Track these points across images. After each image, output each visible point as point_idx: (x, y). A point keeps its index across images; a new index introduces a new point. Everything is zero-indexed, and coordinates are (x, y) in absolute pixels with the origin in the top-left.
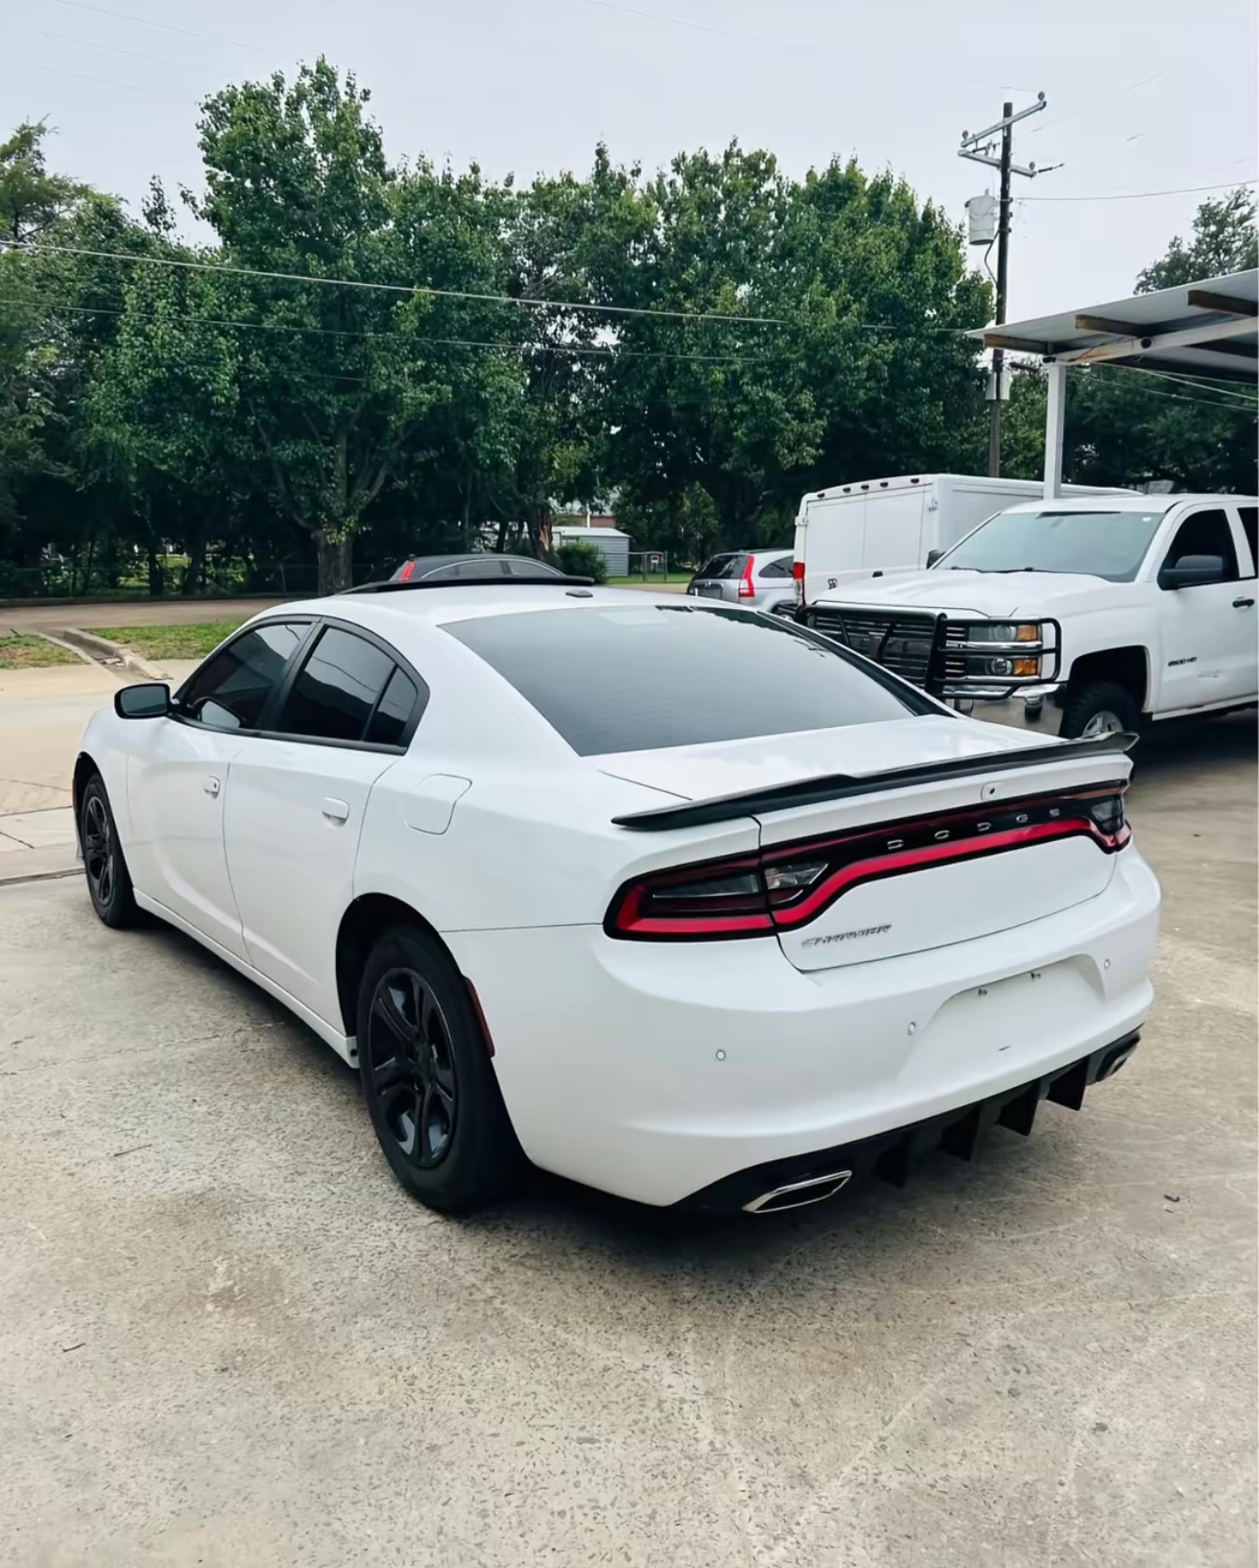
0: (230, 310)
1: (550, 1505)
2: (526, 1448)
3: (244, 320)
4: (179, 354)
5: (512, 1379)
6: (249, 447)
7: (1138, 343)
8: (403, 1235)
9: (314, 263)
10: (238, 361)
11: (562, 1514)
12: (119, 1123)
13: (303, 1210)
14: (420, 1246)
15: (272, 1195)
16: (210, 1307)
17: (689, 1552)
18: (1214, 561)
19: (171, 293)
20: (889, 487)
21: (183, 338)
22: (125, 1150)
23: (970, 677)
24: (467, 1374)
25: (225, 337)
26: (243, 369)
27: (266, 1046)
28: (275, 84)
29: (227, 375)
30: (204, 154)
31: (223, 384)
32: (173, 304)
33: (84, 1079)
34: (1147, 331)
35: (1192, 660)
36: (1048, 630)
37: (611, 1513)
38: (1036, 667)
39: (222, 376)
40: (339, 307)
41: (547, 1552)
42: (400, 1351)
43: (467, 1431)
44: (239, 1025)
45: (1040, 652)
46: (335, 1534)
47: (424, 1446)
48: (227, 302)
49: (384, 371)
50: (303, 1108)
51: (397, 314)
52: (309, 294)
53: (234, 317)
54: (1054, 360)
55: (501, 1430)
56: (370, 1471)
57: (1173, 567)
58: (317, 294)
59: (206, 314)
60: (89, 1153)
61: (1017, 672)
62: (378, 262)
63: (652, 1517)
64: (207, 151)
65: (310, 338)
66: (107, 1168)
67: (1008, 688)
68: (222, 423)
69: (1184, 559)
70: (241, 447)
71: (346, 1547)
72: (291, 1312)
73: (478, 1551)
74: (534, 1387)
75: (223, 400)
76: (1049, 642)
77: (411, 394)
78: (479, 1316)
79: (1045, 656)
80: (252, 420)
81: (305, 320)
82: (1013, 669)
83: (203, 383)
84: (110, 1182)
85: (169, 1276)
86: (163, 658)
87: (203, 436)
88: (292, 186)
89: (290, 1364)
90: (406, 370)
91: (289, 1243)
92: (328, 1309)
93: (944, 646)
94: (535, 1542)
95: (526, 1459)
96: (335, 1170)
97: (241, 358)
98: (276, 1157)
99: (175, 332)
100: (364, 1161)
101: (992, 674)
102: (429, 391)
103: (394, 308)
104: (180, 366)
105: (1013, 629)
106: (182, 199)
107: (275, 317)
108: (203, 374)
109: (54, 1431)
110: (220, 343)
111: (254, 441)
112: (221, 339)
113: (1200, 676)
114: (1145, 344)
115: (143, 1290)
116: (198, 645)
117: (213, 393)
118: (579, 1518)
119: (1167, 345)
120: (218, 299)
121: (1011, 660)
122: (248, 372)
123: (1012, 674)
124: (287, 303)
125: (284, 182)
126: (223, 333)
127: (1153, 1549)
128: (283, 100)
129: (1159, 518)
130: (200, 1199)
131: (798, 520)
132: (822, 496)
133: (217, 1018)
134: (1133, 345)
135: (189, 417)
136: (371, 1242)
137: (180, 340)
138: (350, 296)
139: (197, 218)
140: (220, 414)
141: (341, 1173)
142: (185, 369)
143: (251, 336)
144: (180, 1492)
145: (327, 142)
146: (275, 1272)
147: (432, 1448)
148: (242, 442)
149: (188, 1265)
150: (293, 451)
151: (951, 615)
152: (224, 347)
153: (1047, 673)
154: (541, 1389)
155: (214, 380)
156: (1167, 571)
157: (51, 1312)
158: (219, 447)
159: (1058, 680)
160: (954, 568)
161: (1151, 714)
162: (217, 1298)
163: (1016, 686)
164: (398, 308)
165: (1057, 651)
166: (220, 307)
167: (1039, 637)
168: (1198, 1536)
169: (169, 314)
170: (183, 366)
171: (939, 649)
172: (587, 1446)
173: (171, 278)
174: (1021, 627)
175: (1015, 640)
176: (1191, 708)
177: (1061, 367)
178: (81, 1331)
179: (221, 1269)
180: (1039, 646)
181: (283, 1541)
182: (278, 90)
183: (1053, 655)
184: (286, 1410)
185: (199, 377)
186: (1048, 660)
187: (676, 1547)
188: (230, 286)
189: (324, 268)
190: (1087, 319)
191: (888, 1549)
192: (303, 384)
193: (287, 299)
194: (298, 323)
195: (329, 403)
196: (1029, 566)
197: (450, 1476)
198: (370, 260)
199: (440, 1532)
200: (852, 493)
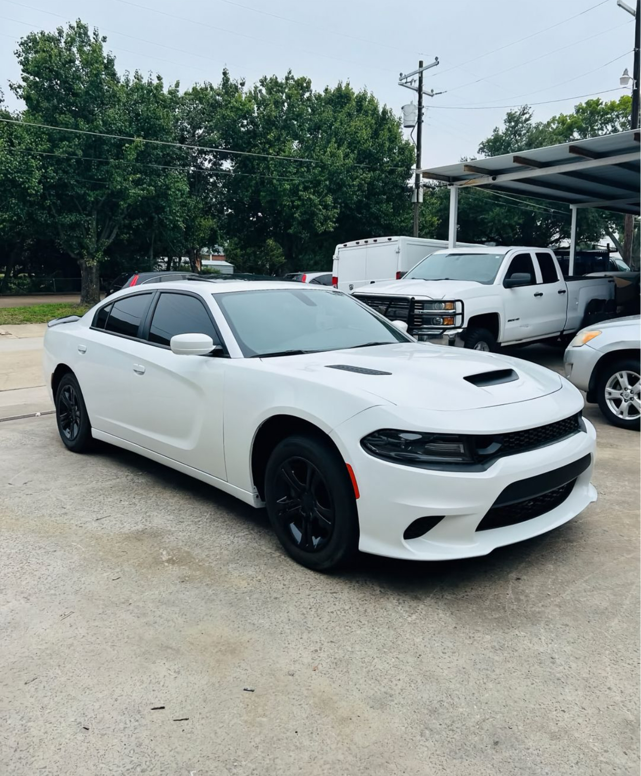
0: (37, 145)
1: (327, 610)
2: (311, 596)
3: (44, 151)
4: (10, 167)
5: (299, 579)
6: (46, 216)
7: (491, 178)
8: (235, 539)
9: (82, 123)
10: (42, 172)
11: (332, 612)
12: (91, 509)
13: (189, 534)
14: (244, 542)
15: (173, 529)
16: (166, 564)
17: (381, 619)
18: (527, 276)
19: (5, 136)
20: (378, 242)
21: (12, 159)
22: (99, 518)
23: (425, 326)
24: (281, 578)
25: (34, 159)
26: (44, 176)
27: (143, 481)
28: (58, 33)
29: (36, 179)
30: (22, 67)
31: (34, 183)
32: (6, 141)
33: (65, 495)
34: (495, 173)
35: (518, 319)
36: (459, 305)
37: (350, 612)
38: (453, 321)
39: (34, 180)
40: (94, 146)
41: (331, 622)
42: (250, 573)
43: (287, 593)
44: (126, 474)
45: (455, 314)
46: (250, 623)
47: (272, 598)
48: (35, 141)
49: (119, 179)
50: (171, 501)
51: (126, 151)
52: (79, 139)
53: (39, 149)
54: (453, 185)
55: (300, 592)
56: (255, 606)
57: (509, 278)
58: (84, 139)
59: (24, 147)
60: (83, 519)
61: (445, 323)
62: (115, 124)
63: (366, 611)
64: (24, 66)
65: (78, 161)
66: (95, 524)
67: (441, 331)
68: (32, 204)
69: (514, 275)
70: (42, 217)
71: (256, 626)
72: (201, 564)
73: (305, 624)
74: (307, 580)
75: (34, 192)
76: (459, 310)
77: (133, 191)
78: (277, 561)
79: (457, 316)
80: (48, 202)
81: (77, 152)
82: (443, 322)
83: (23, 183)
84: (99, 529)
85: (144, 556)
86: (4, 324)
87: (22, 210)
88: (70, 84)
89: (208, 579)
90: (130, 179)
91: (189, 544)
92: (215, 563)
93: (413, 312)
94: (326, 620)
95: (313, 599)
96: (196, 520)
97: (44, 171)
98: (168, 517)
99: (8, 156)
100: (207, 517)
101: (434, 325)
102: (143, 190)
103: (124, 148)
104: (10, 173)
105: (443, 304)
106: (10, 88)
107: (61, 150)
108: (23, 178)
109: (123, 603)
110: (32, 163)
111: (49, 213)
112: (33, 161)
113: (521, 326)
114: (494, 179)
115: (135, 561)
116: (21, 317)
117: (28, 188)
118: (339, 613)
119: (502, 179)
120: (30, 139)
121: (443, 319)
122: (46, 178)
123: (443, 325)
124: (67, 143)
125: (64, 82)
126: (34, 157)
127: (543, 609)
128: (63, 40)
129: (503, 256)
130: (143, 532)
131: (335, 257)
132: (346, 245)
133: (115, 471)
134: (488, 180)
135: (15, 200)
136: (223, 542)
137: (11, 161)
138: (100, 141)
139: (18, 98)
140: (32, 199)
141: (199, 521)
142: (13, 176)
143: (48, 159)
144: (184, 616)
145: (86, 63)
146: (188, 552)
147: (276, 598)
148: (43, 214)
149: (149, 552)
150: (70, 219)
151: (417, 298)
152: (34, 165)
153: (458, 323)
154: (310, 580)
155: (29, 182)
156: (507, 280)
157: (100, 569)
158: (30, 215)
159: (463, 327)
160: (413, 279)
161: (501, 343)
162: (168, 561)
163: (445, 330)
164: (127, 147)
165: (462, 314)
166: (31, 144)
167: (454, 308)
168: (557, 605)
169: (5, 147)
170: (12, 174)
171: (412, 313)
172: (335, 594)
173: (5, 128)
174: (447, 304)
175: (444, 310)
176: (517, 341)
177: (456, 188)
178: (116, 575)
179: (164, 553)
180: (454, 312)
181: (231, 626)
182: (60, 36)
183: (461, 316)
184: (214, 592)
185: (21, 180)
186: (459, 318)
187: (377, 618)
188: (37, 134)
189: (87, 126)
190: (469, 167)
191: (452, 614)
192: (75, 185)
193: (67, 141)
194: (74, 154)
195: (89, 196)
196: (447, 277)
197: (286, 605)
198: (111, 123)
199: (289, 620)
200: (360, 244)
